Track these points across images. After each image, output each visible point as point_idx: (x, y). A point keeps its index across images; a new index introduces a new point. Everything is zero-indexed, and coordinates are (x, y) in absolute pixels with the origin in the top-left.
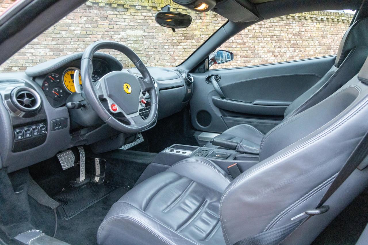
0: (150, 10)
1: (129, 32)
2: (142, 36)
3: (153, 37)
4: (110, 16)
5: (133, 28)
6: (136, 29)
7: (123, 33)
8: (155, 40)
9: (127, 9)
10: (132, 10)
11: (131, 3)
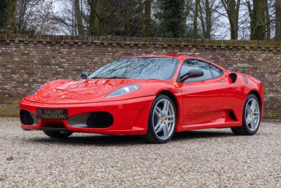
0: (255, 50)
1: (239, 65)
2: (248, 68)
3: (257, 68)
4: (227, 54)
5: (242, 62)
6: (245, 63)
7: (234, 66)
8: (258, 71)
9: (239, 49)
10: (243, 50)
11: (242, 45)
